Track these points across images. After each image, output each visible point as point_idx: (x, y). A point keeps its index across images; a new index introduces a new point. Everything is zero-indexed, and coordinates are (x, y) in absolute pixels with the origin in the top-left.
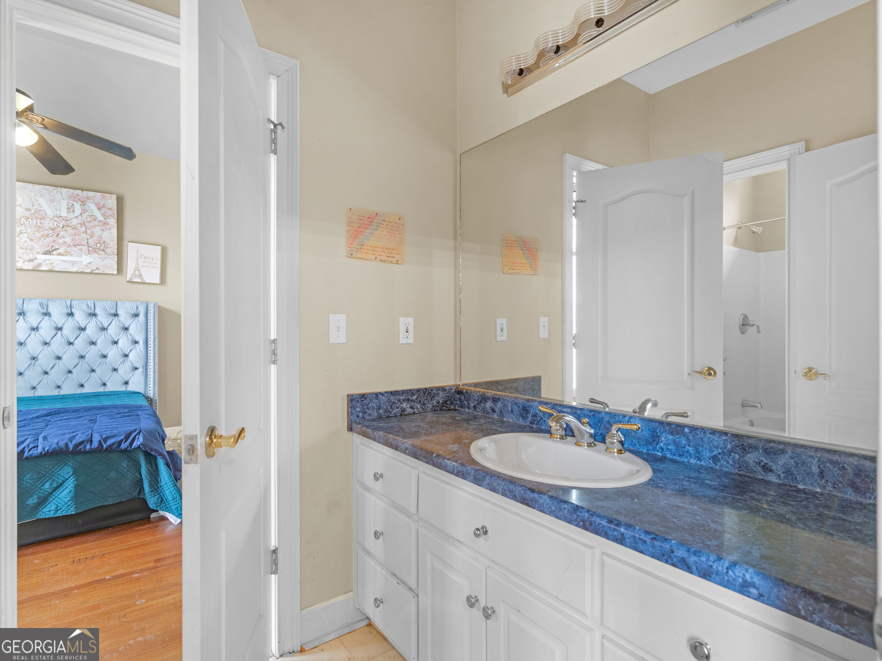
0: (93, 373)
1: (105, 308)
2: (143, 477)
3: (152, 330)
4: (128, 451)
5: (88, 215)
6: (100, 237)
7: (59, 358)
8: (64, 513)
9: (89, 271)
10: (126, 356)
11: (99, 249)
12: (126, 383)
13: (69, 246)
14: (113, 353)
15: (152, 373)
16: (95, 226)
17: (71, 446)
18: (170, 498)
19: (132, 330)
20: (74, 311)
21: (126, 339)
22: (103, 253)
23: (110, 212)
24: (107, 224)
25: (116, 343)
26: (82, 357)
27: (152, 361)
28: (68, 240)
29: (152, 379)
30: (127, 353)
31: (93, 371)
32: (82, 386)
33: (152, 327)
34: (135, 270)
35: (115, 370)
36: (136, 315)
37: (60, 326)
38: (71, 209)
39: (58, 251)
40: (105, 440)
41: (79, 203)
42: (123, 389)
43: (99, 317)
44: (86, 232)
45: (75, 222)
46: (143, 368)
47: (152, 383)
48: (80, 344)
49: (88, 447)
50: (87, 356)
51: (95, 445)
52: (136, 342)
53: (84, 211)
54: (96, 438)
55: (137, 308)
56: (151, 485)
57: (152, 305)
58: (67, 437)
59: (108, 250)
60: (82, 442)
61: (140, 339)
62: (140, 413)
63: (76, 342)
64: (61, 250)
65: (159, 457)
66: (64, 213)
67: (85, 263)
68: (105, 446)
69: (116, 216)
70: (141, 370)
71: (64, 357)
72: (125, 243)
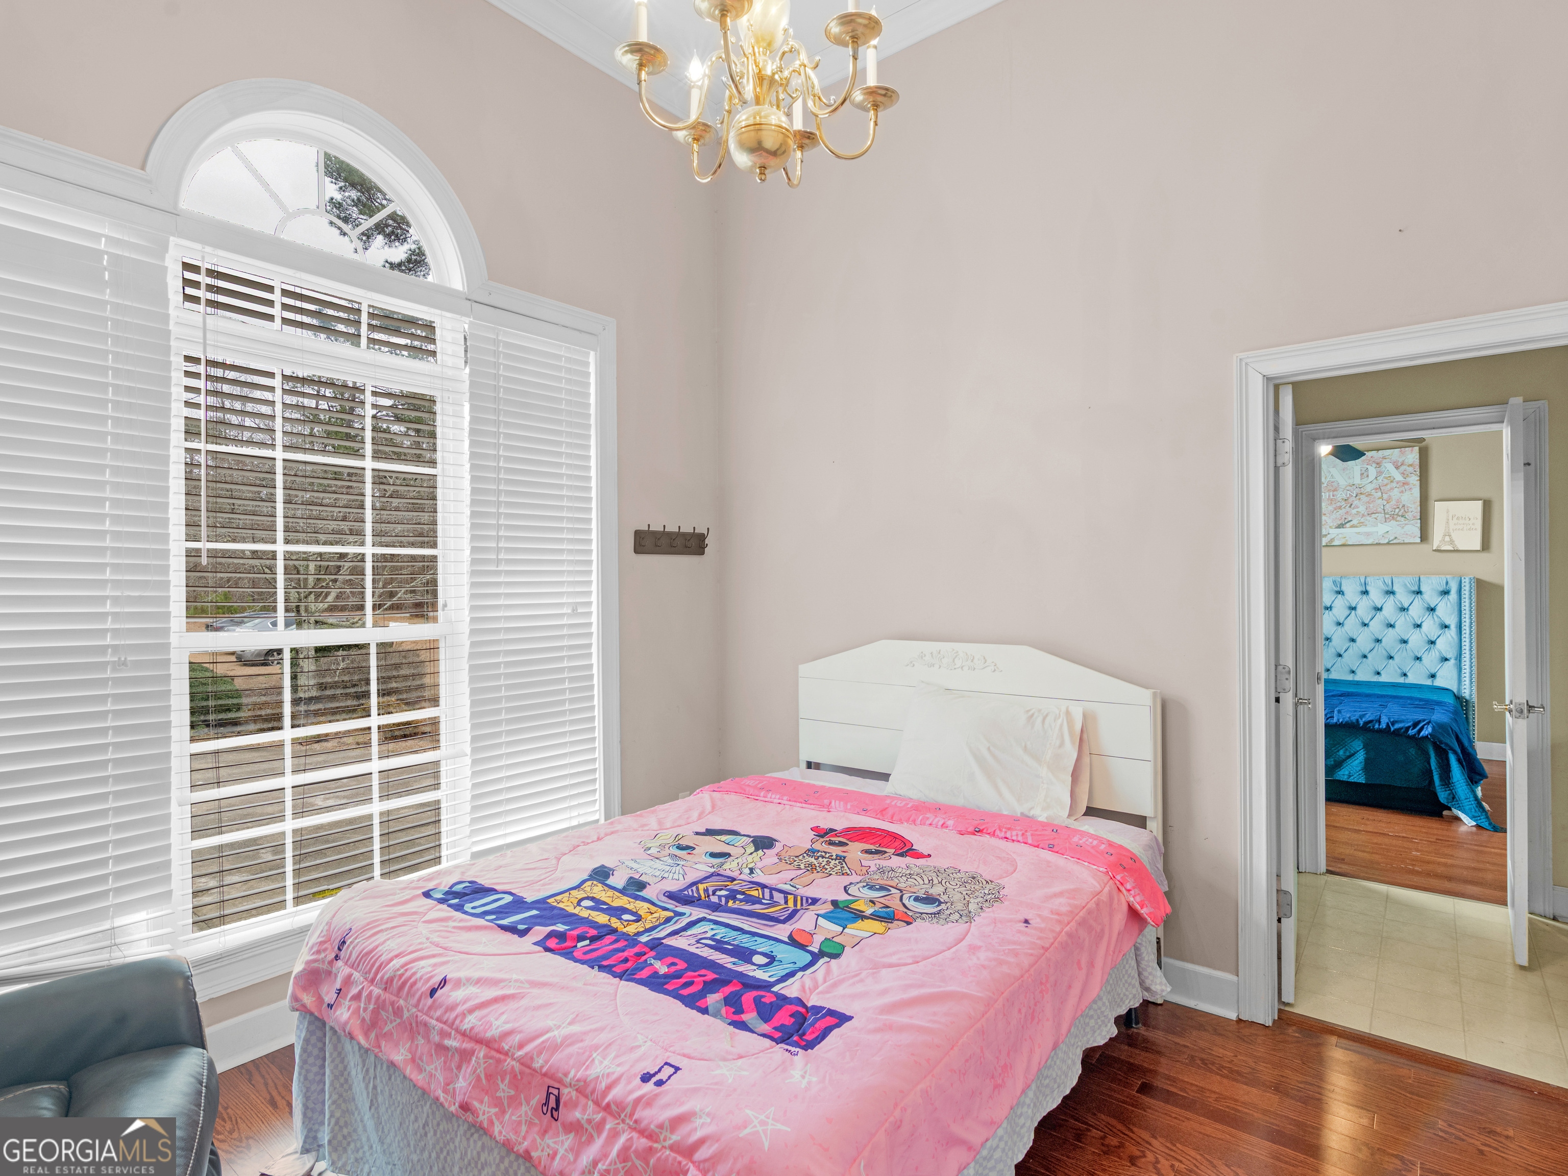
0: (1391, 661)
1: (1406, 585)
2: (1433, 768)
3: (1467, 612)
4: (1417, 739)
5: (1385, 478)
6: (1398, 501)
7: (1353, 640)
8: (1355, 780)
9: (1386, 541)
10: (1433, 643)
11: (1397, 515)
12: (1433, 676)
13: (1363, 515)
14: (1416, 640)
15: (1467, 667)
16: (1392, 489)
17: (1361, 723)
18: (1463, 797)
19: (1440, 611)
20: (1368, 588)
21: (1432, 622)
22: (1403, 519)
23: (1411, 469)
24: (1407, 484)
25: (1419, 626)
26: (1378, 641)
27: (1467, 652)
28: (1362, 509)
29: (1467, 675)
30: (1433, 639)
31: (1391, 658)
32: (1378, 673)
33: (1467, 608)
34: (1445, 535)
35: (1418, 658)
36: (1446, 593)
37: (1354, 605)
38: (1365, 474)
39: (1351, 523)
40: (1393, 723)
41: (1374, 465)
42: (1429, 682)
43: (1397, 595)
44: (1382, 498)
45: (1369, 488)
46: (1456, 659)
47: (1467, 679)
48: (1376, 626)
49: (1377, 726)
50: (1384, 640)
51: (1383, 726)
52: (1446, 627)
53: (1380, 473)
54: (1384, 721)
55: (1447, 583)
56: (1441, 779)
57: (1467, 580)
58: (1358, 714)
59: (1409, 515)
60: (1371, 721)
61: (1452, 621)
62: (1436, 707)
63: (1371, 624)
64: (1355, 522)
65: (1450, 752)
66: (1357, 481)
67: (1381, 533)
68: (1392, 729)
69: (1418, 473)
70: (1452, 661)
71: (1358, 640)
72: (1431, 502)
